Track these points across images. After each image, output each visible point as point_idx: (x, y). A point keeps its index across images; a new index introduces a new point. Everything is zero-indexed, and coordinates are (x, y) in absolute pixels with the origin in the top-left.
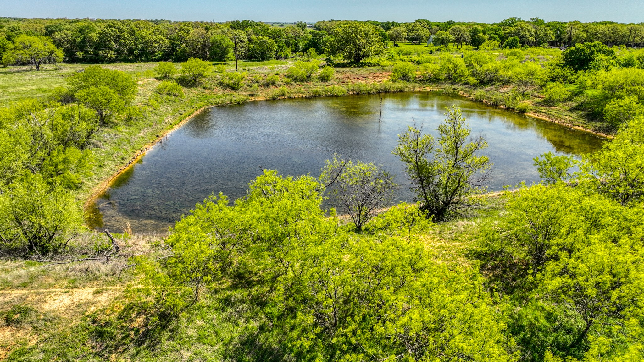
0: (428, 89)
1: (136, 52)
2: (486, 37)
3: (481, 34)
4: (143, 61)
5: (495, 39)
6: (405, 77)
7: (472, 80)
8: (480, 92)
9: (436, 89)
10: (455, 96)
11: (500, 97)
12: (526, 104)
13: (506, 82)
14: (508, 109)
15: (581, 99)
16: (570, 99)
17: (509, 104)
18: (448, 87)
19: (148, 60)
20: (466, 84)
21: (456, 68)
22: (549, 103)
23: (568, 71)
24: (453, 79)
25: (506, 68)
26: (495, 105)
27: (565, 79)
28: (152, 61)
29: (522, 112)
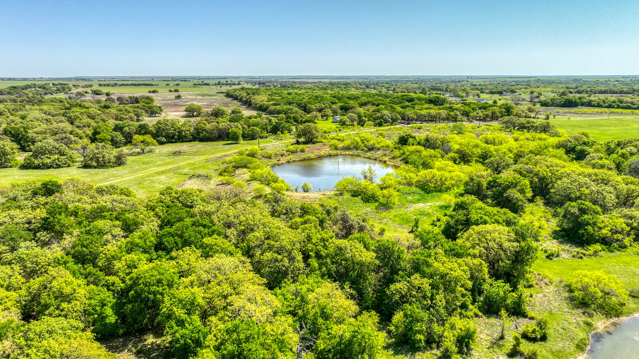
0: (347, 153)
1: (176, 137)
2: (366, 119)
3: (364, 118)
4: (180, 142)
5: (371, 120)
6: (336, 148)
7: (366, 149)
8: (369, 154)
9: (351, 153)
10: (359, 156)
11: (377, 156)
12: (386, 159)
13: (379, 149)
14: (380, 161)
15: (404, 156)
16: (400, 156)
17: (381, 159)
18: (356, 152)
19: (183, 142)
20: (362, 150)
21: (357, 143)
22: (394, 158)
23: (400, 145)
24: (356, 148)
25: (378, 143)
26: (376, 160)
27: (399, 149)
28: (186, 142)
29: (385, 162)
